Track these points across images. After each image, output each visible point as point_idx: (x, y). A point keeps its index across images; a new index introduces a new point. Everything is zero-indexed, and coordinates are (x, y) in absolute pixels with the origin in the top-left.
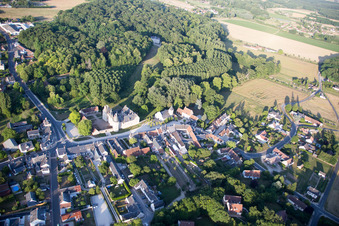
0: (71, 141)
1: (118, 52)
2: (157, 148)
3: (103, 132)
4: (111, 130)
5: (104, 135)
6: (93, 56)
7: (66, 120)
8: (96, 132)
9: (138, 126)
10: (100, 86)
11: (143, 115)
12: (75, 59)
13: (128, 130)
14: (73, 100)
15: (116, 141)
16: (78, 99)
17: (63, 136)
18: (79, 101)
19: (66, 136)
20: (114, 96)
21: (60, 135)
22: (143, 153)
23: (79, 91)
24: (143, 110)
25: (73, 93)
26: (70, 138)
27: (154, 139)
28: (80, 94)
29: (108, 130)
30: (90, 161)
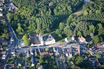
0: (20, 48)
1: (59, 8)
2: (57, 54)
3: (36, 45)
4: (40, 45)
5: (36, 47)
6: (45, 10)
7: (22, 39)
8: (32, 45)
9: (54, 44)
11: (57, 39)
12: (35, 11)
13: (48, 45)
14: (28, 31)
16: (31, 30)
17: (18, 45)
18: (31, 32)
19: (19, 46)
20: (48, 30)
21: (16, 45)
22: (49, 55)
23: (32, 27)
24: (59, 37)
25: (29, 27)
26: (20, 46)
27: (57, 50)
28: (32, 28)
29: (38, 44)
30: (24, 56)
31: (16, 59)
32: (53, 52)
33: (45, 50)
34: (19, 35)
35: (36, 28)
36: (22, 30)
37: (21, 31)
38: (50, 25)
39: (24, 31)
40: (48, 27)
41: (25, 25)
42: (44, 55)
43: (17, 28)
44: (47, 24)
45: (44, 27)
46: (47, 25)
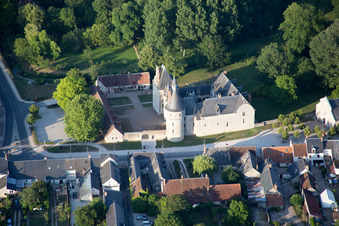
0: (39, 149)
2: (266, 188)
3: (136, 137)
4: (159, 136)
5: (137, 145)
7: (48, 102)
8: (114, 136)
10: (171, 15)
11: (268, 105)
13: (211, 140)
14: (87, 54)
15: (154, 162)
16: (107, 50)
17: (23, 136)
18: (105, 58)
19: (31, 139)
20: (209, 47)
21: (15, 133)
22: (215, 195)
23: (112, 28)
24: (280, 90)
25: (94, 31)
26: (38, 143)
27: (268, 166)
28: (112, 37)
29: (150, 133)
30: (62, 199)
31: (18, 216)
32: (240, 178)
33: (190, 167)
34: (32, 74)
35: (139, 35)
36: (47, 45)
37: (46, 53)
38: (225, 19)
39: (62, 55)
40: (213, 29)
41: (66, 16)
42: (188, 197)
43: (18, 31)
44: (209, 10)
45: (184, 31)
46: (208, 19)
